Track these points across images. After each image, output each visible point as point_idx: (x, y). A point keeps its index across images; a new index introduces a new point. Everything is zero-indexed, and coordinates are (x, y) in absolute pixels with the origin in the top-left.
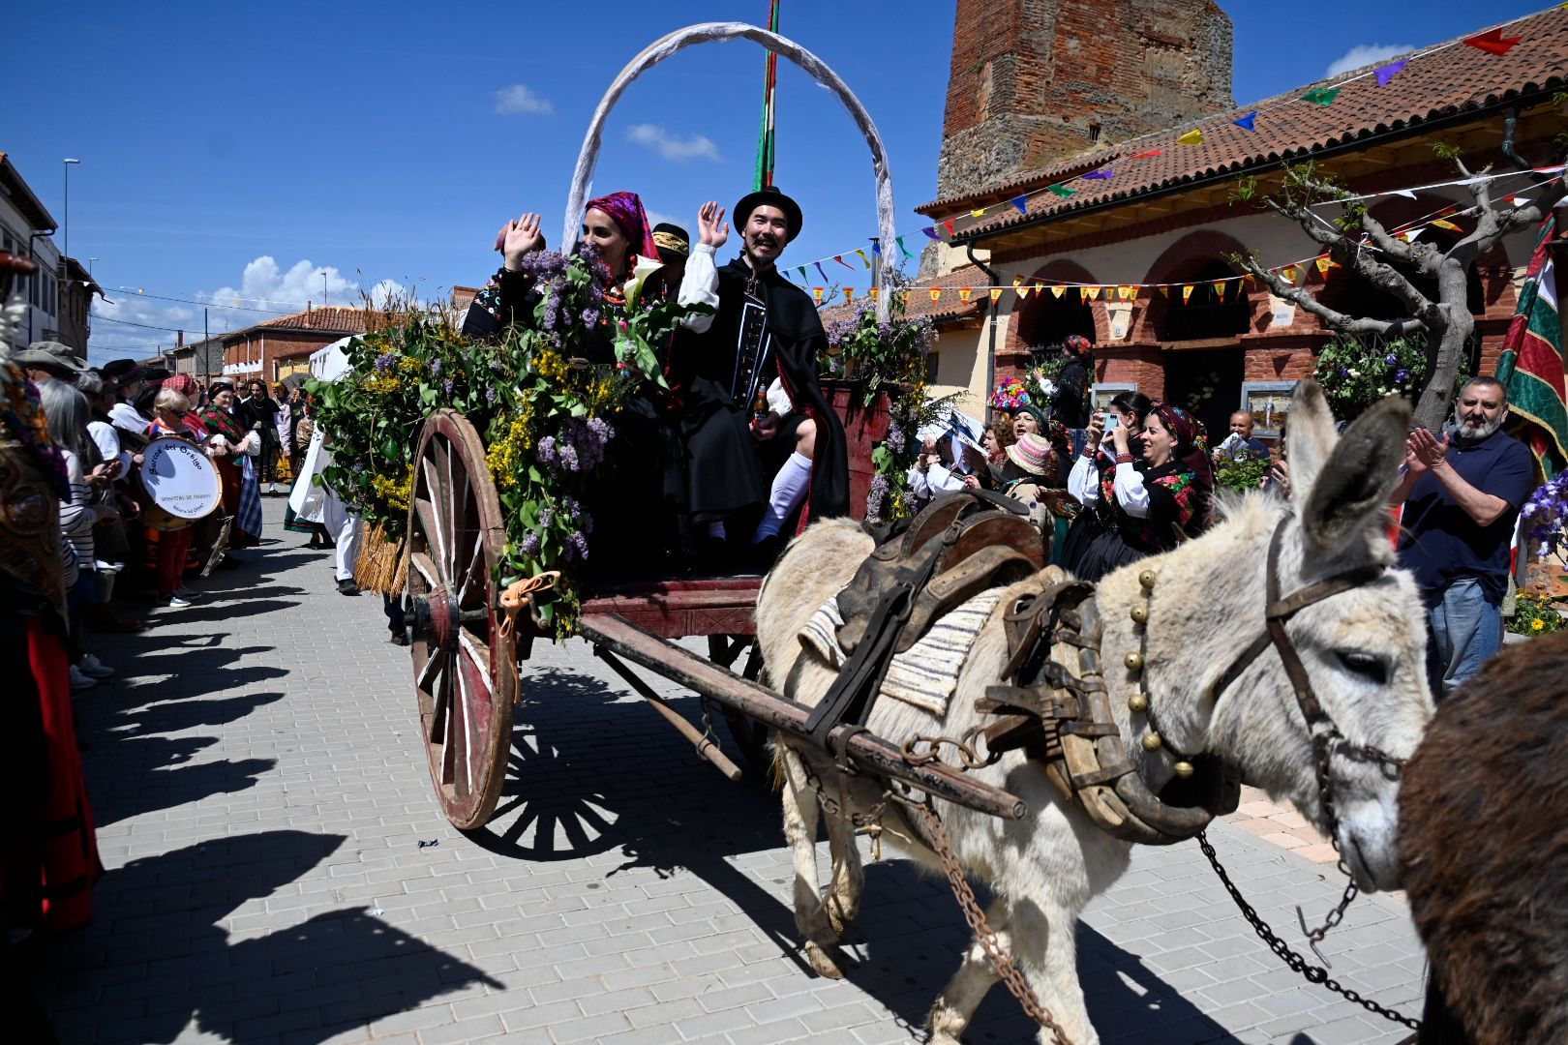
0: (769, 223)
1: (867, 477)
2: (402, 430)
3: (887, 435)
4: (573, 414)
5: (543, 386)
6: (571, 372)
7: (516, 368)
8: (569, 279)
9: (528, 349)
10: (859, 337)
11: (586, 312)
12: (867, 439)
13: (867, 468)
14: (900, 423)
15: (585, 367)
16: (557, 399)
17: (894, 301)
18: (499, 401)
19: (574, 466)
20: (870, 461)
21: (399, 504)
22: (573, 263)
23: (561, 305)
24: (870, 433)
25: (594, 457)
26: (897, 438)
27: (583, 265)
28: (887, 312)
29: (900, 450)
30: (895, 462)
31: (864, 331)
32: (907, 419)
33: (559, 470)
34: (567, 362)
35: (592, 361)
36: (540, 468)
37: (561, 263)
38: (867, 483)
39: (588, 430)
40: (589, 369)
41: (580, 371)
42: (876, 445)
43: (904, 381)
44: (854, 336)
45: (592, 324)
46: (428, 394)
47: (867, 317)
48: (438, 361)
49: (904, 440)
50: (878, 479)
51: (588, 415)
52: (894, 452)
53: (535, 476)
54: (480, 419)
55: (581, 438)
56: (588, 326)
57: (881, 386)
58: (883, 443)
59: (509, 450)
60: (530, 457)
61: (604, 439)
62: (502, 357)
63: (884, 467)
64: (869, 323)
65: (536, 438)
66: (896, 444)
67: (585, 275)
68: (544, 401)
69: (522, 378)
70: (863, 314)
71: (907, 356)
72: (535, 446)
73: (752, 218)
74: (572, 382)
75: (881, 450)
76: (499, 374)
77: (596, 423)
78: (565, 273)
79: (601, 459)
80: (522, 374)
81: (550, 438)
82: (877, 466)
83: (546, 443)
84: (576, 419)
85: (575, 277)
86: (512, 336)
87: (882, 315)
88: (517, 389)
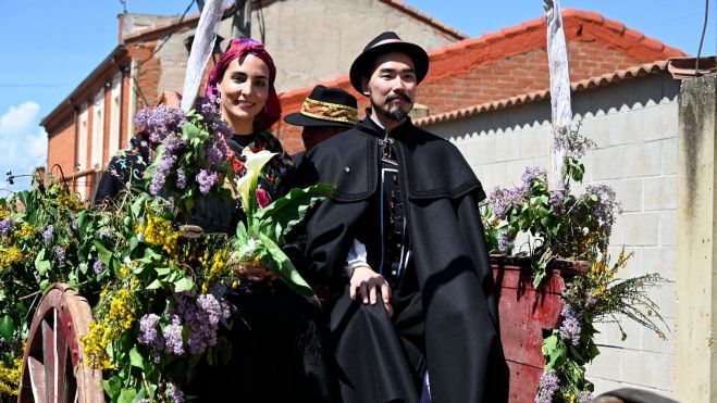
0: (398, 77)
1: (533, 371)
2: (20, 305)
3: (559, 324)
4: (177, 290)
5: (150, 255)
6: (181, 241)
7: (128, 237)
8: (185, 137)
9: (141, 215)
10: (526, 207)
11: (203, 173)
12: (538, 327)
13: (536, 361)
14: (576, 309)
15: (198, 236)
16: (161, 272)
17: (569, 167)
18: (108, 274)
19: (178, 349)
20: (540, 352)
21: (8, 388)
22: (189, 119)
23: (175, 167)
24: (541, 320)
25: (205, 340)
26: (571, 327)
27: (202, 122)
28: (560, 178)
29: (575, 341)
30: (569, 354)
31: (533, 200)
32: (583, 304)
33: (162, 354)
34: (177, 229)
35: (208, 229)
36: (144, 350)
37: (178, 119)
38: (536, 379)
39: (198, 308)
40: (202, 239)
41: (192, 240)
42: (547, 334)
43: (581, 259)
44: (520, 207)
45: (208, 188)
46: (43, 266)
47: (537, 184)
48: (51, 228)
49: (579, 330)
50: (548, 376)
51: (199, 291)
52: (568, 342)
53: (136, 359)
54: (90, 293)
55: (188, 317)
56: (202, 189)
57: (552, 265)
58: (555, 331)
59: (108, 330)
60: (131, 338)
61: (214, 319)
62: (114, 223)
63: (553, 359)
64: (537, 192)
65: (139, 315)
66: (570, 334)
67: (203, 132)
68: (149, 274)
69: (132, 248)
70: (532, 181)
71: (586, 230)
72: (135, 325)
73: (377, 73)
74: (182, 253)
75: (552, 340)
76: (108, 243)
77: (207, 301)
78: (180, 130)
79: (214, 342)
80: (133, 243)
81: (153, 316)
82: (548, 358)
83: (148, 322)
84: (183, 294)
85: (191, 135)
86: (128, 200)
87: (554, 184)
88: (127, 259)
